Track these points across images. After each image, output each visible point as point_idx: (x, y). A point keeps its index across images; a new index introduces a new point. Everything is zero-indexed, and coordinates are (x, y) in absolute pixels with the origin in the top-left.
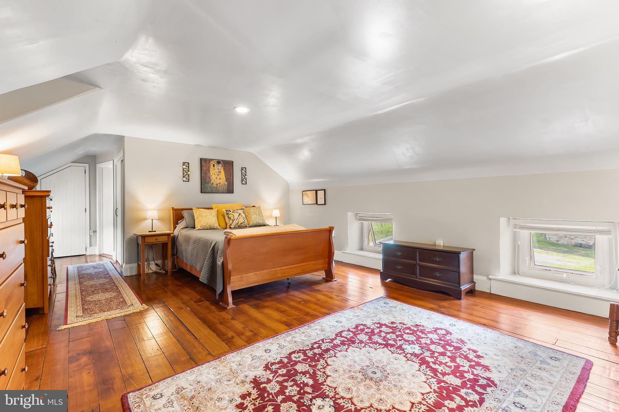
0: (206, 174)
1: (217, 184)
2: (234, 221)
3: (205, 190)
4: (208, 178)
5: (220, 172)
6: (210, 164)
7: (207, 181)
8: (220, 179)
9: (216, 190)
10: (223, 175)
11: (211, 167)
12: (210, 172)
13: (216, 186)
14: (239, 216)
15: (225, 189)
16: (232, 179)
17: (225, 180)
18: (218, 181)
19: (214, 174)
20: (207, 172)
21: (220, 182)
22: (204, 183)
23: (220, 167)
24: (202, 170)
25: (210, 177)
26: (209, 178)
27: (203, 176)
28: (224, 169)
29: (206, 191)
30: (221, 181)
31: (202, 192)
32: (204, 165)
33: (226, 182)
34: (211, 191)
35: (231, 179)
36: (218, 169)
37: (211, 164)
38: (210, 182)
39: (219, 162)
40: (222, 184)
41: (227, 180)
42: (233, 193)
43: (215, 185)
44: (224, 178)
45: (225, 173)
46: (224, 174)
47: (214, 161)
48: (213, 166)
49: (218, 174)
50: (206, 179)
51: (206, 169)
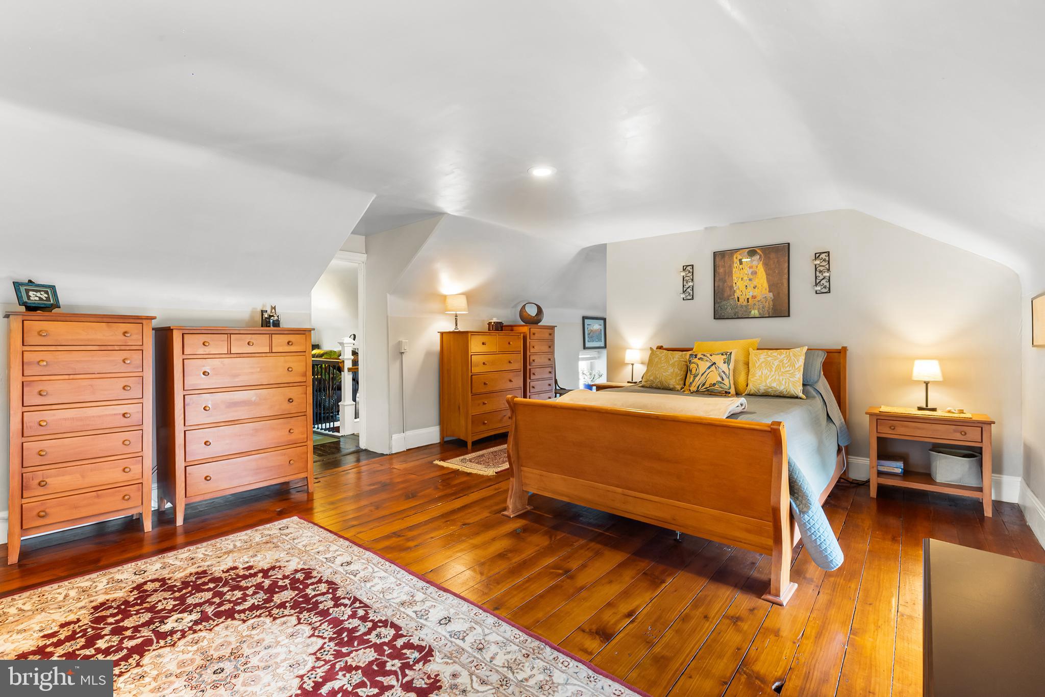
0: (725, 281)
1: (748, 299)
2: (697, 378)
3: (721, 313)
4: (728, 289)
5: (754, 273)
6: (733, 259)
7: (726, 295)
8: (754, 288)
9: (746, 311)
10: (762, 280)
11: (735, 265)
12: (732, 276)
13: (745, 303)
14: (709, 368)
15: (766, 309)
16: (786, 285)
17: (768, 289)
18: (750, 293)
19: (742, 279)
20: (727, 277)
21: (755, 294)
22: (720, 299)
23: (755, 263)
24: (717, 275)
25: (731, 287)
26: (731, 289)
27: (719, 286)
28: (766, 265)
29: (724, 316)
30: (756, 292)
31: (717, 316)
32: (720, 263)
33: (770, 291)
34: (735, 315)
35: (782, 284)
36: (751, 267)
37: (735, 260)
38: (733, 297)
39: (752, 252)
40: (758, 298)
41: (772, 287)
42: (789, 316)
43: (743, 301)
44: (766, 285)
45: (766, 274)
46: (765, 276)
47: (741, 251)
48: (738, 263)
49: (751, 277)
50: (723, 291)
51: (725, 272)
